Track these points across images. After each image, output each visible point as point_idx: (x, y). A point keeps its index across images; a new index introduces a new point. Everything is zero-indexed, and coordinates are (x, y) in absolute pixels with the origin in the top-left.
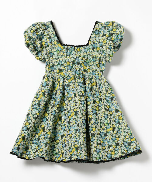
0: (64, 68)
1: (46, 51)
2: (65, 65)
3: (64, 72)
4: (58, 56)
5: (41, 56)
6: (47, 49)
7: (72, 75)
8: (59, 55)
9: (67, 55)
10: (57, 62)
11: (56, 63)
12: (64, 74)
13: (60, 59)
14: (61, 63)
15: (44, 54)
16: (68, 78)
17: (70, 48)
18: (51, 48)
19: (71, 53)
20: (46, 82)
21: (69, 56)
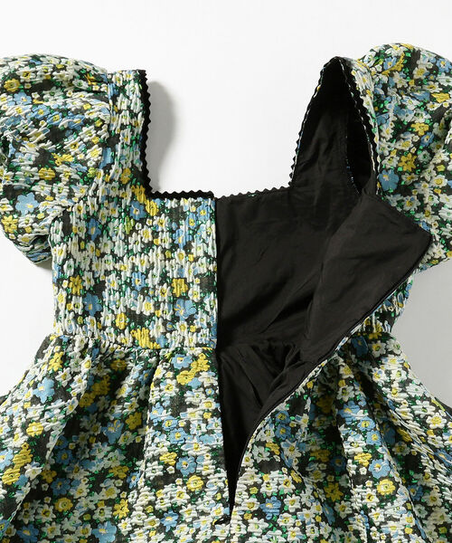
0: (157, 306)
1: (66, 203)
2: (164, 293)
3: (156, 330)
4: (128, 244)
5: (31, 218)
6: (78, 195)
7: (198, 345)
8: (131, 240)
9: (174, 247)
10: (119, 275)
11: (112, 277)
12: (153, 340)
13: (137, 261)
14: (138, 283)
15: (52, 215)
16: (178, 361)
17: (193, 209)
18: (100, 193)
19: (195, 232)
20: (55, 373)
21: (188, 247)
